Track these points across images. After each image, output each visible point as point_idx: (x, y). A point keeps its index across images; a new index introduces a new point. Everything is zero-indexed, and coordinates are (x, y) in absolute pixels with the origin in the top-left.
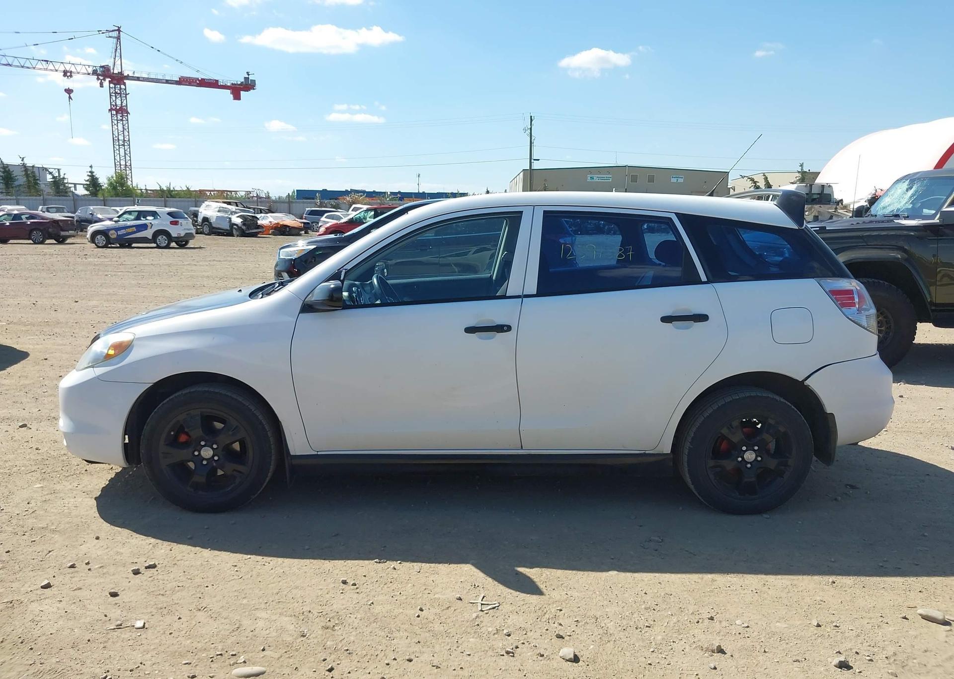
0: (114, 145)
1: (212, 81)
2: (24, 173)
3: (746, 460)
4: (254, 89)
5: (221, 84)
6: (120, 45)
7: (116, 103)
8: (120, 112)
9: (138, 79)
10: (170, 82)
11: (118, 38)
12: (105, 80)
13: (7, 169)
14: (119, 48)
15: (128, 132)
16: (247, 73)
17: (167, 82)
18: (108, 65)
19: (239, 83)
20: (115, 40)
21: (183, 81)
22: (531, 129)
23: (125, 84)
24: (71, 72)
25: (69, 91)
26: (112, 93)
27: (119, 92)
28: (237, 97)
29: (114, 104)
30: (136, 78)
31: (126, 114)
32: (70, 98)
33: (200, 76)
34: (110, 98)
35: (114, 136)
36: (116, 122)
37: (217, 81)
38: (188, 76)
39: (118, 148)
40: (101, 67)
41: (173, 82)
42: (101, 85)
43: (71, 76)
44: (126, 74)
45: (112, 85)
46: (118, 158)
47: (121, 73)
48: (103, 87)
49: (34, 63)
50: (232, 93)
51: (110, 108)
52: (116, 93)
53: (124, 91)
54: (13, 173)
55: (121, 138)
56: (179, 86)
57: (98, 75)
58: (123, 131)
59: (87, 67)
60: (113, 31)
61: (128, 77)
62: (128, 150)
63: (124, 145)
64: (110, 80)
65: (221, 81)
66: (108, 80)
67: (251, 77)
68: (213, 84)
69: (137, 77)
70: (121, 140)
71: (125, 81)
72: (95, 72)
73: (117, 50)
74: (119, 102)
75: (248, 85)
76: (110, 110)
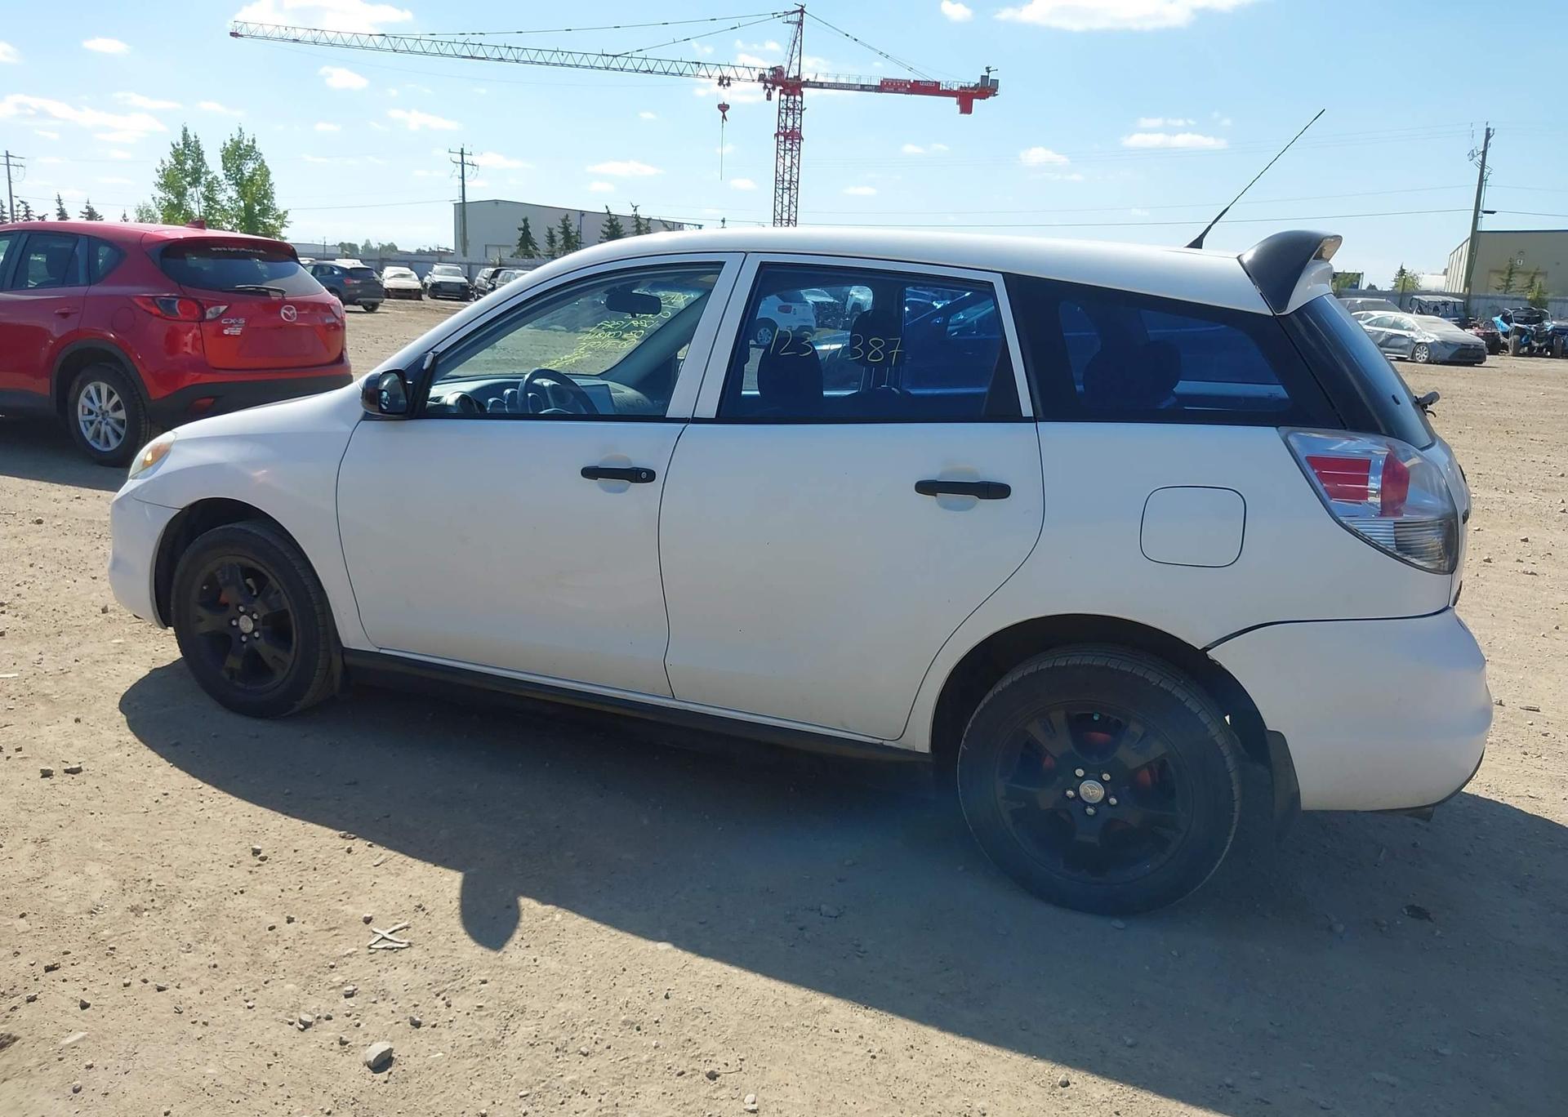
0: (776, 188)
1: (930, 85)
2: (635, 229)
3: (1083, 797)
4: (995, 95)
5: (944, 88)
6: (801, 34)
7: (786, 125)
8: (790, 137)
9: (821, 86)
10: (866, 87)
11: (800, 24)
12: (774, 89)
13: (615, 223)
14: (799, 38)
15: (798, 169)
16: (988, 68)
17: (863, 88)
18: (781, 66)
19: (972, 85)
20: (795, 26)
21: (889, 86)
22: (1484, 153)
23: (801, 94)
24: (729, 79)
25: (724, 108)
26: (783, 108)
27: (792, 107)
28: (966, 108)
29: (783, 125)
30: (818, 85)
31: (798, 141)
32: (724, 117)
33: (912, 77)
34: (779, 114)
35: (778, 175)
36: (782, 153)
37: (938, 84)
38: (894, 78)
39: (781, 193)
40: (772, 69)
41: (871, 88)
42: (769, 97)
43: (729, 84)
44: (804, 79)
45: (784, 97)
46: (779, 209)
47: (798, 78)
48: (770, 100)
49: (681, 66)
50: (959, 103)
51: (776, 132)
52: (787, 108)
53: (800, 106)
54: (623, 228)
55: (787, 177)
56: (880, 94)
57: (766, 82)
58: (791, 168)
59: (752, 70)
60: (794, 12)
61: (807, 84)
62: (795, 196)
63: (790, 189)
64: (782, 88)
65: (944, 83)
66: (779, 88)
67: (992, 76)
68: (931, 89)
69: (820, 83)
70: (787, 181)
71: (802, 89)
72: (762, 78)
73: (797, 42)
74: (790, 123)
75: (986, 89)
76: (777, 135)
